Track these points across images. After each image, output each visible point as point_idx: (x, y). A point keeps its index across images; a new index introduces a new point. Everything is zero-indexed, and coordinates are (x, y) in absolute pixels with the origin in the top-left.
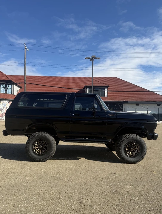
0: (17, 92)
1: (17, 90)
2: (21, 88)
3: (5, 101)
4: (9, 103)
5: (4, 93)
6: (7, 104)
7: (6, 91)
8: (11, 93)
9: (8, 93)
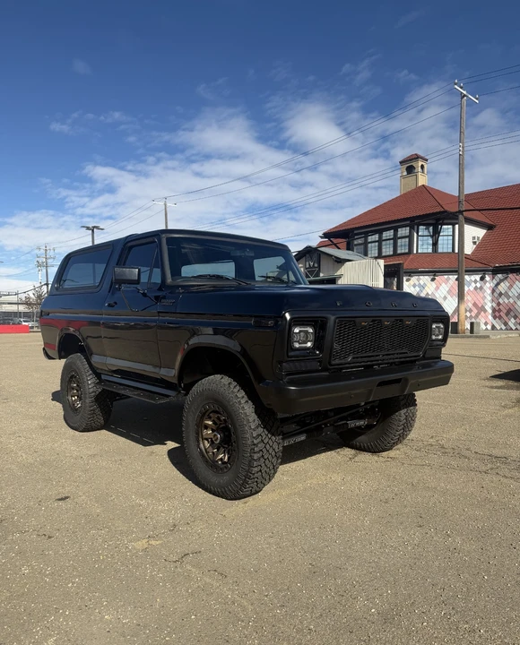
0: (474, 243)
1: (474, 238)
2: (489, 227)
3: (421, 277)
4: (433, 280)
5: (430, 250)
6: (428, 285)
7: (435, 244)
8: (450, 250)
9: (440, 250)
